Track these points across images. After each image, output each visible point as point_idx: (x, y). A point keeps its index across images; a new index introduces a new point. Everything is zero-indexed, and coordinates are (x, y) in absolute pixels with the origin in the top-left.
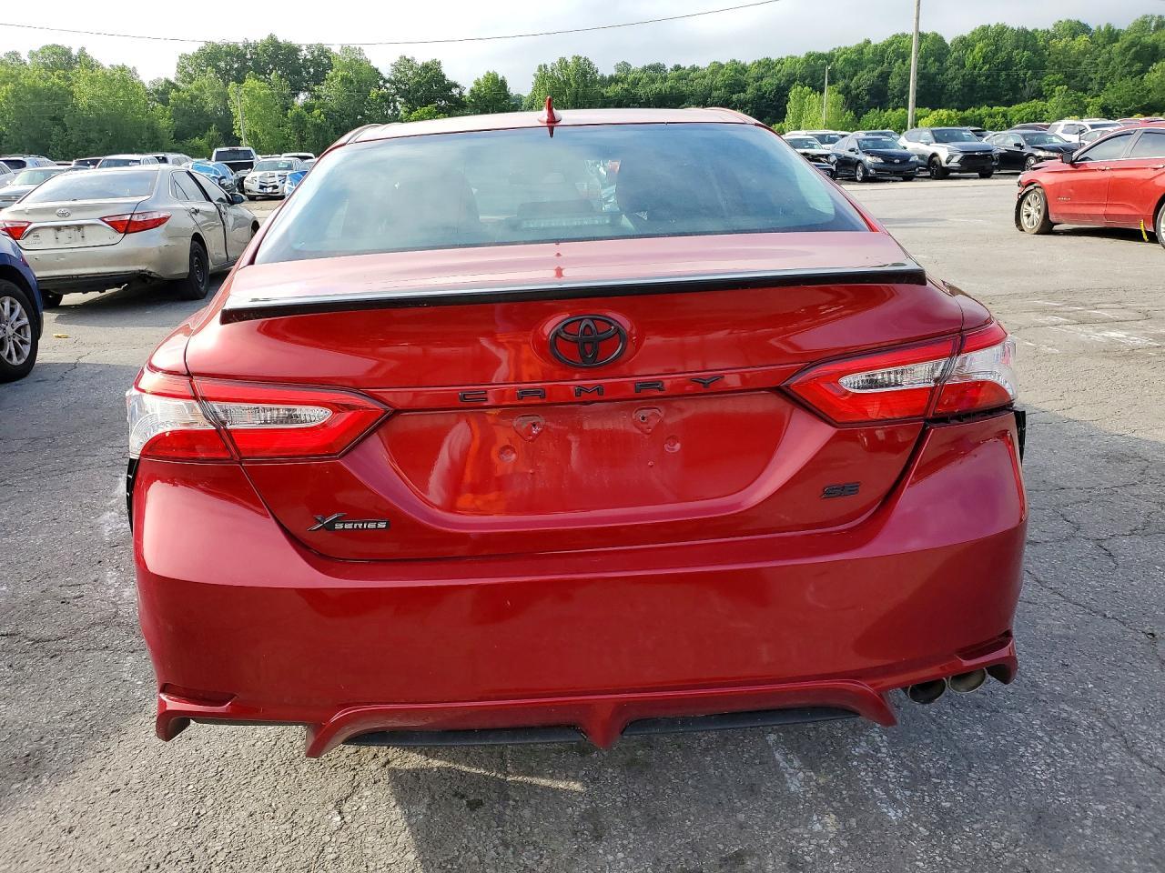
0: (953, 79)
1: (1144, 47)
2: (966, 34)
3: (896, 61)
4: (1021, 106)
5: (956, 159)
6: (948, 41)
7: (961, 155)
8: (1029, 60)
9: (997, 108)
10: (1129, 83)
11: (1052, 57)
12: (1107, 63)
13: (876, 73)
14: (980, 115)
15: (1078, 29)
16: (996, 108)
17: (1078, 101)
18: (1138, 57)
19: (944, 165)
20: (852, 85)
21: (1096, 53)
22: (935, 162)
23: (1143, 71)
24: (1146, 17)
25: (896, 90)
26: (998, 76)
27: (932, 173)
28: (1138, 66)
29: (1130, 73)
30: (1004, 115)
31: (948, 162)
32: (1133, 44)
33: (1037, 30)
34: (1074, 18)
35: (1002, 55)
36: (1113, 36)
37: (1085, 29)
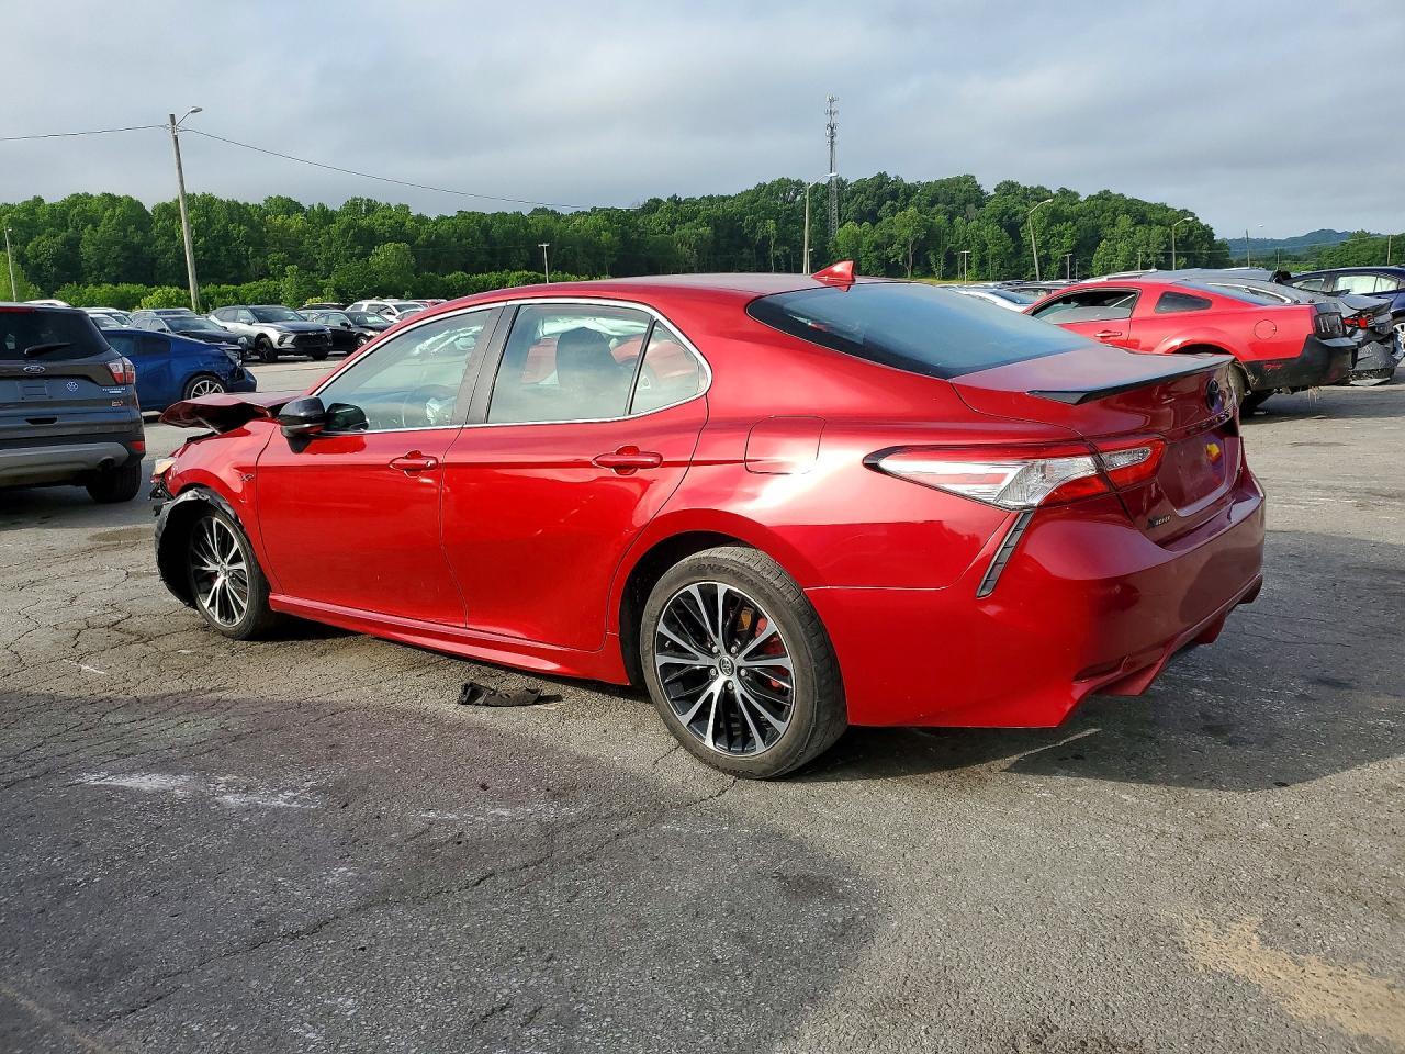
0: (164, 252)
1: (361, 229)
2: (167, 202)
3: (84, 226)
4: (252, 285)
5: (289, 340)
6: (149, 208)
7: (294, 336)
8: (247, 235)
9: (225, 286)
10: (355, 265)
11: (271, 234)
12: (329, 243)
13: (59, 239)
14: (207, 294)
15: (291, 207)
16: (223, 287)
17: (311, 281)
18: (357, 238)
19: (277, 347)
20: (28, 251)
21: (314, 233)
22: (263, 345)
23: (365, 254)
24: (356, 199)
25: (92, 261)
26: (217, 249)
27: (262, 356)
28: (358, 250)
29: (353, 255)
30: (235, 294)
31: (280, 343)
32: (350, 226)
33: (248, 204)
34: (285, 195)
35: (217, 228)
36: (327, 217)
37: (298, 207)
